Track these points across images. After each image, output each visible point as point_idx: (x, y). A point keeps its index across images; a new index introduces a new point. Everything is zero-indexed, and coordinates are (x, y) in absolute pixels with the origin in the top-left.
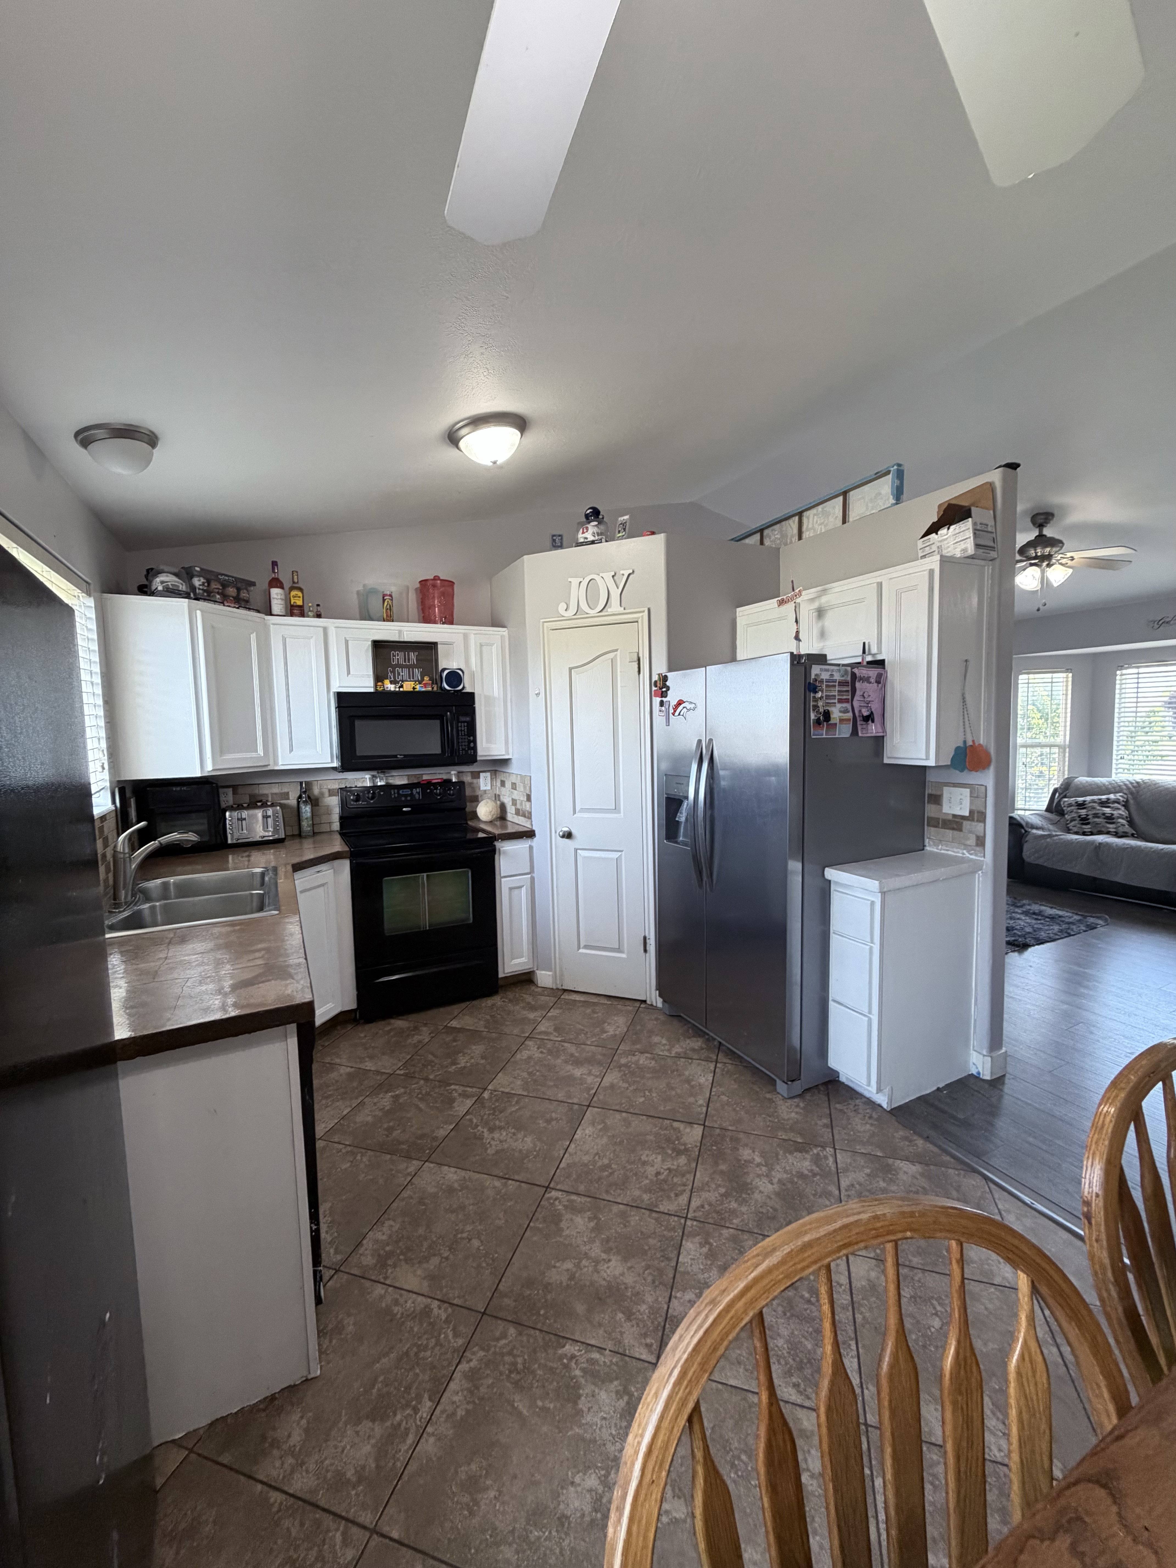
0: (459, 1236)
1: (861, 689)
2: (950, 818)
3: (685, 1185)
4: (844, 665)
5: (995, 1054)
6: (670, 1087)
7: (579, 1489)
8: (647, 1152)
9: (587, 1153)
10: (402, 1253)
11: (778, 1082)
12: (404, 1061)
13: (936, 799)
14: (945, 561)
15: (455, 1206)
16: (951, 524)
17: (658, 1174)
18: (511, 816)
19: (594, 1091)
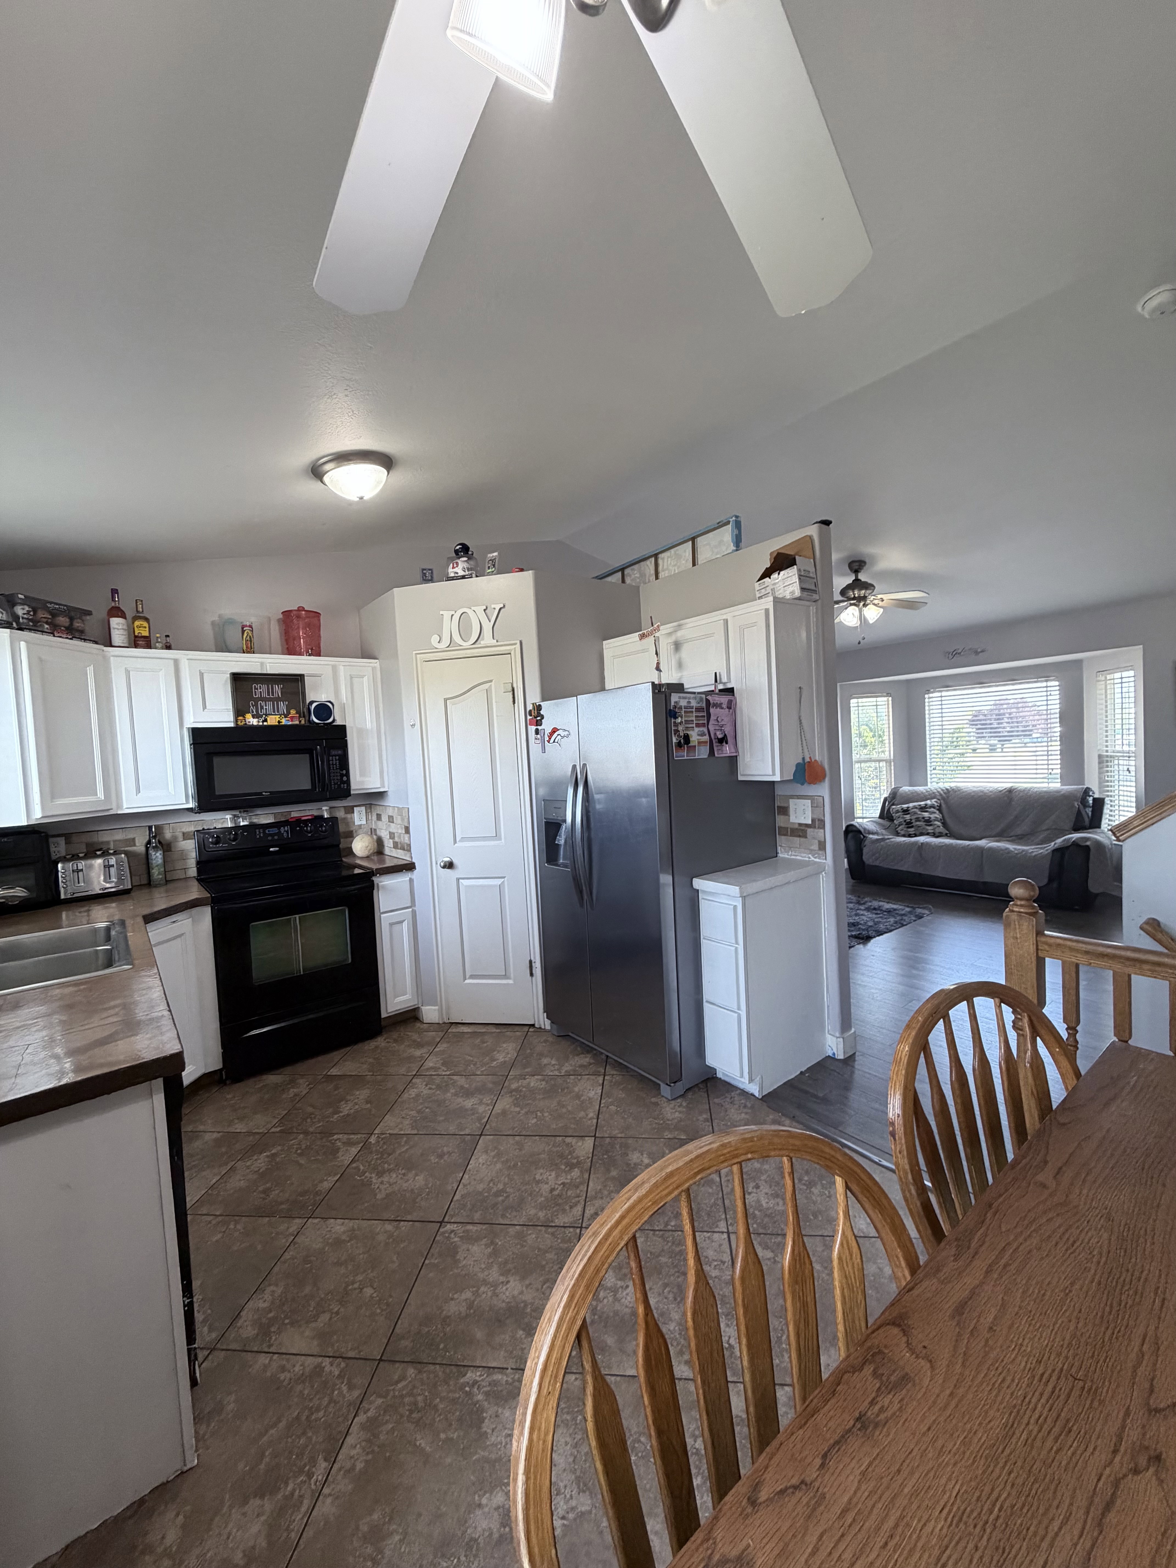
0: (350, 1287)
1: (715, 715)
2: (797, 826)
3: (578, 1196)
4: (699, 693)
5: (847, 1035)
6: (561, 1105)
7: (486, 1510)
8: (541, 1171)
9: (481, 1181)
10: (286, 1317)
11: (663, 1086)
12: (280, 1117)
13: (784, 811)
14: (778, 602)
15: (343, 1258)
16: (781, 570)
17: (552, 1190)
18: (389, 849)
19: (486, 1120)
